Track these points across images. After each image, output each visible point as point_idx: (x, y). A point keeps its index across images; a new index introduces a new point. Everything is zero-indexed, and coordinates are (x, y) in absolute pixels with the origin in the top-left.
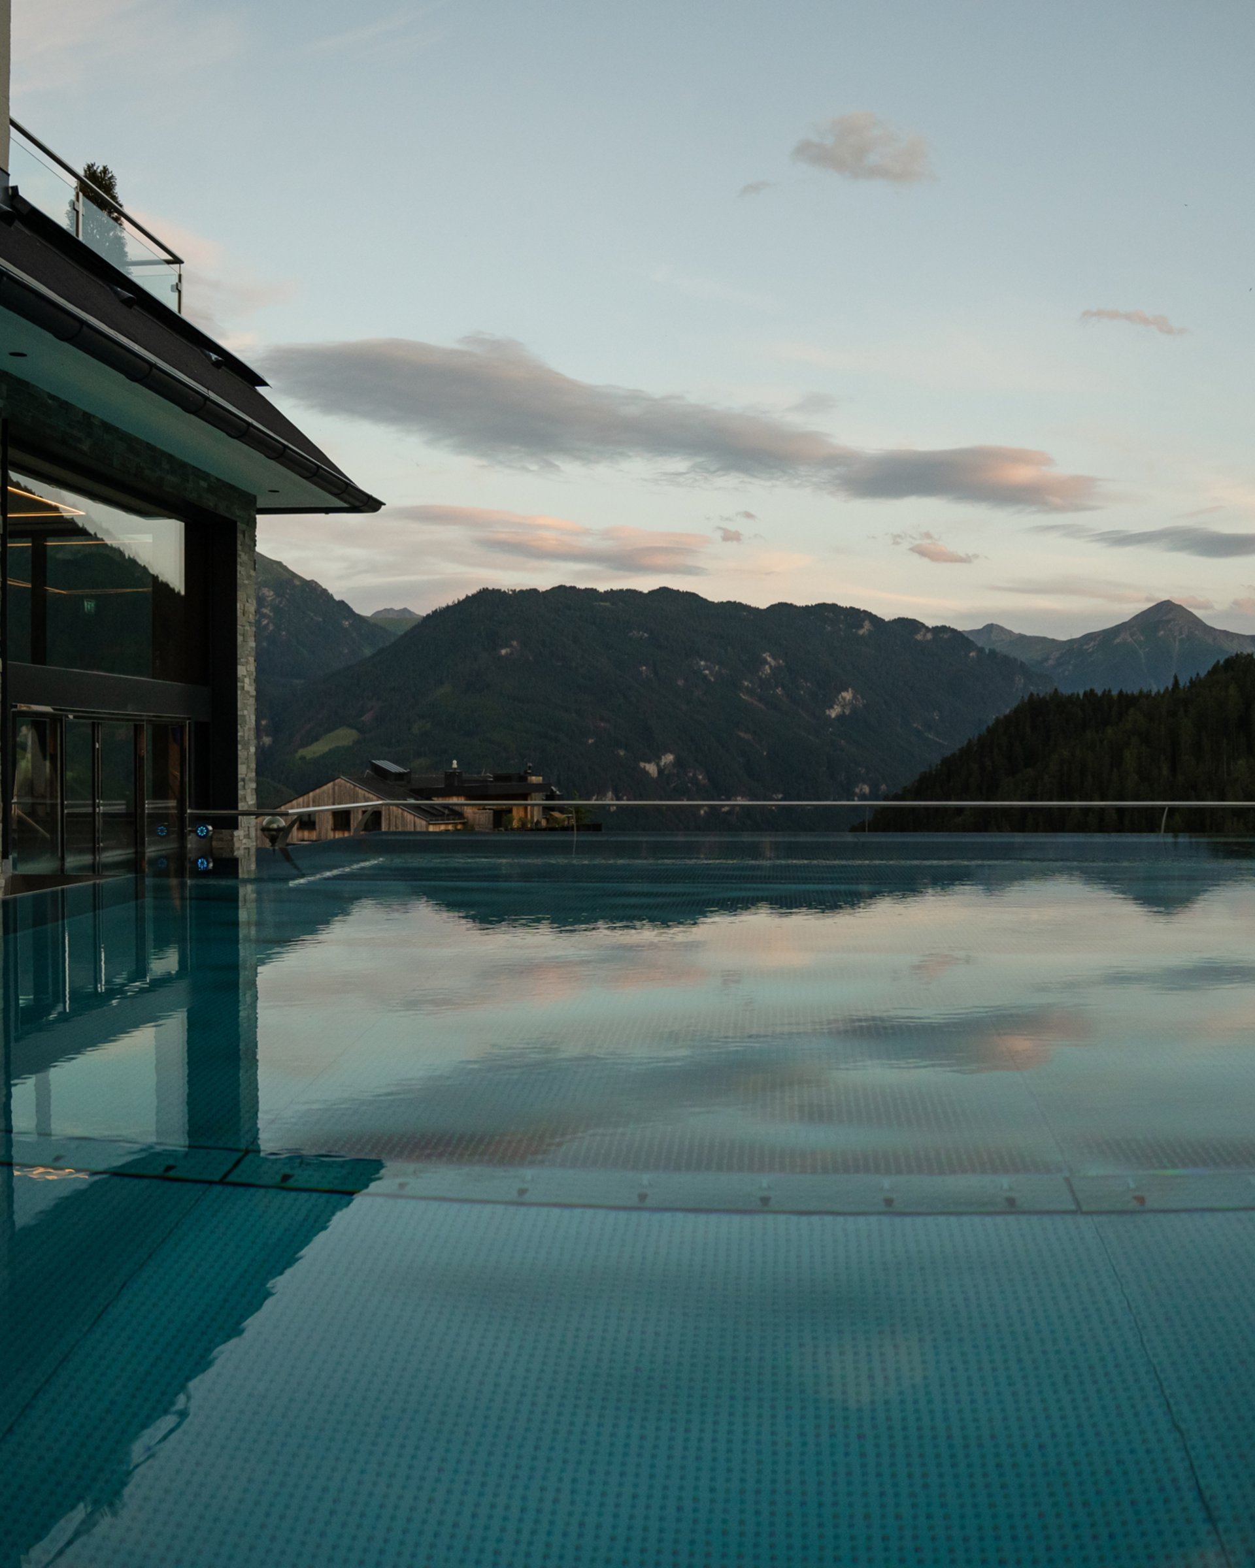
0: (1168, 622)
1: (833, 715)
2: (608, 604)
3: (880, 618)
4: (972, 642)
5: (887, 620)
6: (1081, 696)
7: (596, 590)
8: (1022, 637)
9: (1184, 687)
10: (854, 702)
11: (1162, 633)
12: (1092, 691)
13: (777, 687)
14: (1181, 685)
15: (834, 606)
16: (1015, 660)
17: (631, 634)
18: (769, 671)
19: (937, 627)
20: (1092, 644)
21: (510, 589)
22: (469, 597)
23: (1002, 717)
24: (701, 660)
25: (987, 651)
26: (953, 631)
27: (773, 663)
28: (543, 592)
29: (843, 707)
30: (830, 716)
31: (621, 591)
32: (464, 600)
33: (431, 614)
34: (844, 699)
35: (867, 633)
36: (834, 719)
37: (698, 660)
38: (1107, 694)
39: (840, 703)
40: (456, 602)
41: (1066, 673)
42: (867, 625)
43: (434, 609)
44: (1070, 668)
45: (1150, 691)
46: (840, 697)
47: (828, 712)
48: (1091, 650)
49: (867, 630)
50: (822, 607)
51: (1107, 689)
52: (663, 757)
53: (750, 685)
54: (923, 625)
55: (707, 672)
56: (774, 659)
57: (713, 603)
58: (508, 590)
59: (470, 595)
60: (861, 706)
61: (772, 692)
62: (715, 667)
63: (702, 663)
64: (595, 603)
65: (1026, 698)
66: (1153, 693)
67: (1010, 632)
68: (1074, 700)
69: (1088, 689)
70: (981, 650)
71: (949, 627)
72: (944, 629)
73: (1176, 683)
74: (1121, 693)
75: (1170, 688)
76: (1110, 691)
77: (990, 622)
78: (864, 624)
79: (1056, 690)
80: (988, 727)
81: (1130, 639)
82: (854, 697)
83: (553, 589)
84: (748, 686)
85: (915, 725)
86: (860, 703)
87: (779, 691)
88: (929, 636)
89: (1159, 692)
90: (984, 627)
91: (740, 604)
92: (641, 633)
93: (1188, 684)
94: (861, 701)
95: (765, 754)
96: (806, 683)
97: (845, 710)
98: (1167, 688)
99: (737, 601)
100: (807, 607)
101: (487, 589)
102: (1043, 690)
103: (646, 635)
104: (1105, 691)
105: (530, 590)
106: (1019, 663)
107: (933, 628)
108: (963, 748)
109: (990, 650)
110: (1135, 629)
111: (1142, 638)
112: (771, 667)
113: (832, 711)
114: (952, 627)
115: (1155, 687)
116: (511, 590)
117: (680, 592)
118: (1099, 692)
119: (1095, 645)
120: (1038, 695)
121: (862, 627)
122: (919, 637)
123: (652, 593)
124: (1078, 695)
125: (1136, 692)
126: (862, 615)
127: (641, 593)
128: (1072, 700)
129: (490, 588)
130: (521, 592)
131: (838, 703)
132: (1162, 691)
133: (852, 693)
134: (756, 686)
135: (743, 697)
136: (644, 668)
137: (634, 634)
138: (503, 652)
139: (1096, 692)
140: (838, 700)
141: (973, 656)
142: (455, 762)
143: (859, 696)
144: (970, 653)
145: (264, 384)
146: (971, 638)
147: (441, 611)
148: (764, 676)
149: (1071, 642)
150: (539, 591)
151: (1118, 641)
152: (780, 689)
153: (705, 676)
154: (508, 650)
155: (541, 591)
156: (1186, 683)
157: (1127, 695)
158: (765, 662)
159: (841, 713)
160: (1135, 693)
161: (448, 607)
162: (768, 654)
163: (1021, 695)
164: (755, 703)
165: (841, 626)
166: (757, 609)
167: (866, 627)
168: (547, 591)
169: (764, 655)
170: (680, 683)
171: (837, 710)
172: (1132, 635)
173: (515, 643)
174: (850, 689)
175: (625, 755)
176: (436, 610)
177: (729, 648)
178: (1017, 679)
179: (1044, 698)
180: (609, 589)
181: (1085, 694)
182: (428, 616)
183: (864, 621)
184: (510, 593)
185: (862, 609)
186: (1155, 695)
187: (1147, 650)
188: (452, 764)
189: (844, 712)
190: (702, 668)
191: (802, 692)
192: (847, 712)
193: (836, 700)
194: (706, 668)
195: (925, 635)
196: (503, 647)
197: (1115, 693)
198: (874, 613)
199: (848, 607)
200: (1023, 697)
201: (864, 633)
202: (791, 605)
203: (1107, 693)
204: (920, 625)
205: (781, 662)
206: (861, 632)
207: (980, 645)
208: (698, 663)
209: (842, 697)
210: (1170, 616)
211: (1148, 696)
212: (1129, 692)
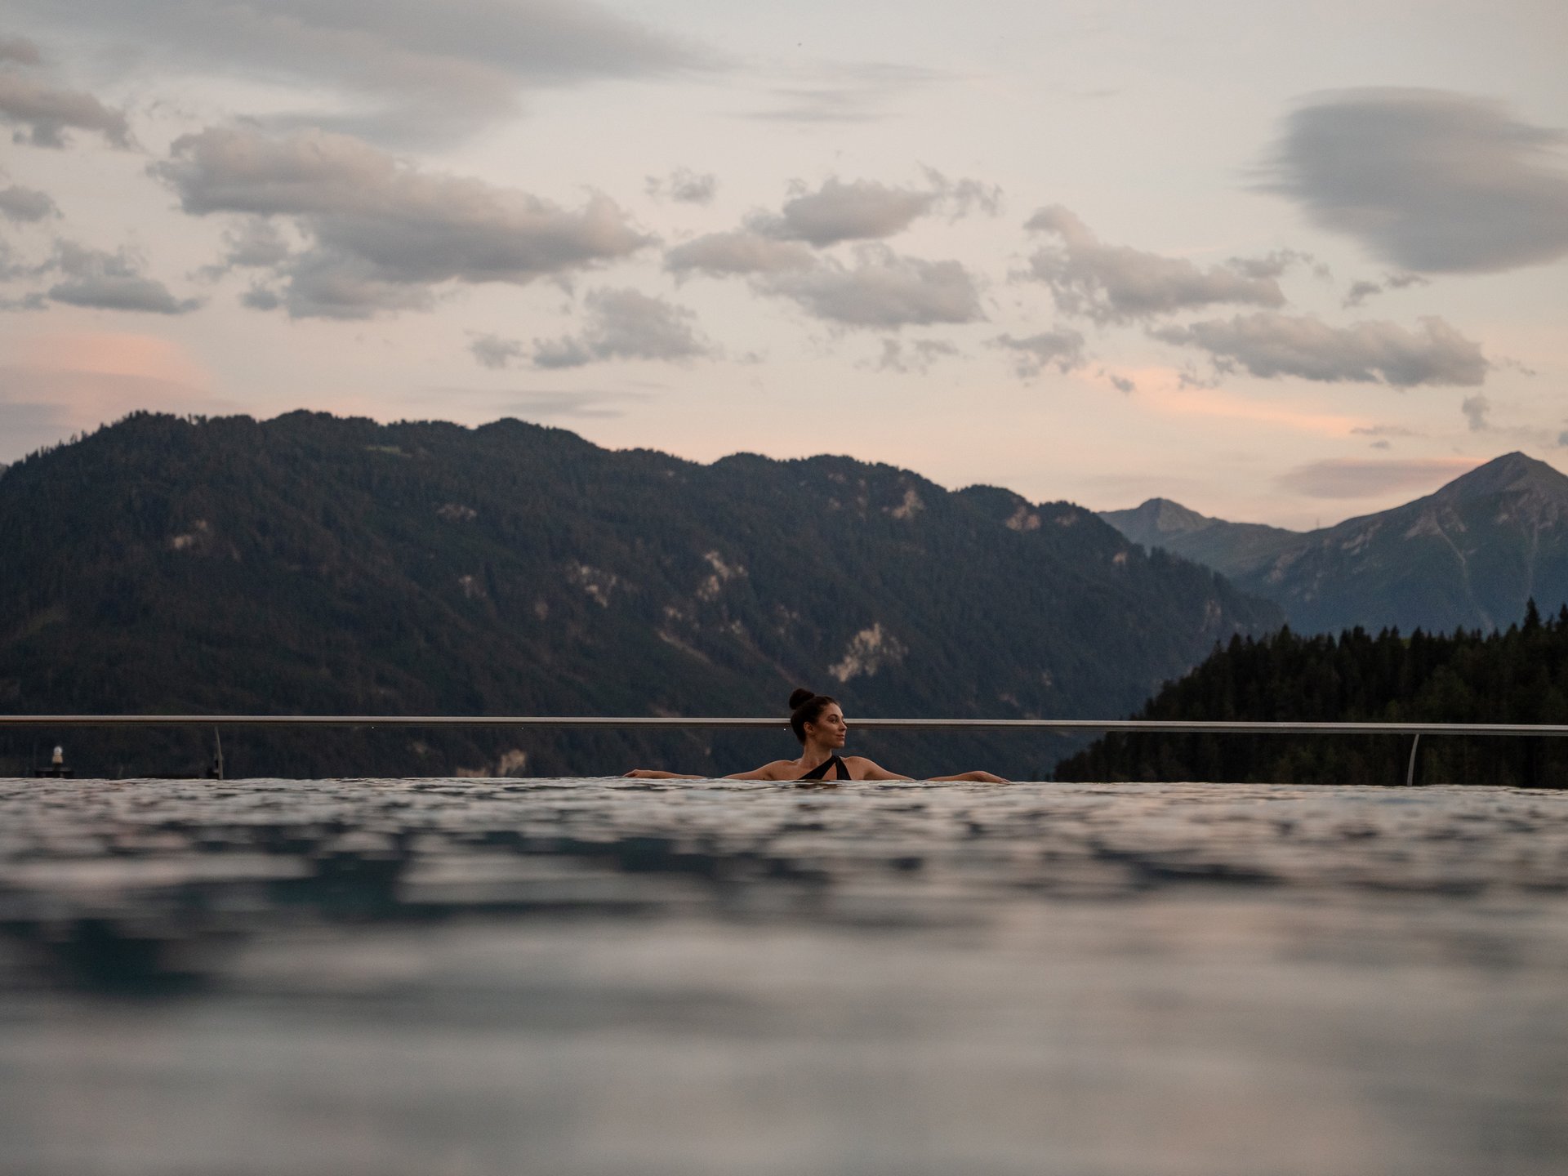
0: (1517, 495)
1: (844, 677)
2: (395, 450)
3: (937, 486)
4: (1118, 533)
5: (950, 489)
6: (1337, 641)
7: (371, 420)
8: (1218, 525)
9: (1549, 623)
10: (885, 650)
11: (1504, 517)
12: (1359, 630)
13: (732, 619)
14: (1544, 619)
15: (846, 461)
16: (1204, 569)
17: (442, 511)
18: (717, 588)
19: (1049, 504)
20: (1360, 539)
21: (193, 414)
22: (107, 428)
23: (1176, 681)
24: (582, 565)
25: (1148, 553)
26: (1082, 512)
27: (725, 572)
28: (263, 424)
29: (864, 660)
30: (836, 678)
31: (423, 424)
32: (94, 436)
33: (24, 461)
34: (864, 643)
35: (910, 515)
36: (846, 683)
37: (577, 563)
38: (1389, 638)
39: (856, 653)
40: (79, 438)
41: (1308, 597)
42: (911, 497)
43: (31, 452)
44: (1315, 586)
45: (1479, 632)
46: (856, 641)
47: (832, 670)
48: (1357, 551)
49: (911, 509)
50: (824, 462)
52: (504, 758)
53: (679, 616)
54: (1021, 500)
55: (594, 588)
56: (727, 563)
57: (607, 451)
58: (190, 416)
59: (109, 424)
60: (899, 657)
61: (722, 630)
62: (610, 578)
63: (585, 570)
64: (370, 448)
65: (1225, 645)
66: (1484, 637)
67: (1194, 516)
68: (1323, 649)
69: (1351, 628)
70: (1136, 550)
71: (1074, 505)
72: (1063, 508)
73: (1533, 616)
74: (1417, 634)
75: (1520, 627)
76: (1395, 631)
77: (1155, 496)
78: (906, 496)
79: (1285, 628)
80: (1150, 701)
81: (1438, 530)
82: (885, 640)
83: (284, 417)
84: (675, 618)
85: (1005, 697)
86: (897, 653)
87: (737, 627)
88: (1034, 522)
89: (1496, 634)
90: (1143, 506)
91: (661, 455)
92: (462, 509)
93: (1557, 619)
94: (899, 650)
95: (708, 752)
96: (790, 614)
97: (867, 668)
98: (1514, 626)
99: (656, 450)
100: (793, 461)
101: (145, 413)
102: (1260, 630)
103: (472, 513)
104: (1385, 631)
105: (237, 417)
106: (1212, 575)
107: (1041, 505)
108: (1099, 742)
109: (1154, 549)
110: (1448, 509)
111: (1463, 528)
112: (721, 581)
113: (840, 667)
114: (1078, 504)
115: (1488, 625)
116: (197, 417)
117: (542, 429)
118: (1374, 634)
119: (1364, 543)
120: (1249, 638)
121: (901, 503)
122: (1013, 523)
123: (484, 429)
124: (1331, 638)
125: (1449, 634)
126: (902, 479)
127: (462, 429)
128: (1318, 648)
129: (152, 411)
130: (217, 420)
131: (852, 652)
132: (1503, 633)
133: (881, 632)
134: (691, 618)
135: (666, 639)
136: (468, 579)
137: (450, 510)
138: (179, 542)
139: (1366, 632)
140: (853, 647)
141: (1120, 562)
142: (59, 750)
143: (893, 639)
144: (1114, 555)
146: (1117, 527)
147: (45, 455)
148: (706, 598)
149: (1318, 534)
150: (254, 421)
151: (1412, 533)
152: (738, 623)
153: (591, 597)
154: (189, 539)
155: (257, 421)
156: (1552, 616)
157: (1430, 640)
158: (709, 569)
159: (859, 673)
160: (1447, 636)
161: (61, 449)
162: (716, 554)
163: (1215, 638)
164: (690, 651)
165: (860, 500)
166: (694, 466)
167: (908, 503)
168: (271, 421)
169: (708, 557)
170: (541, 609)
171: (850, 667)
172: (1440, 522)
173: (203, 525)
174: (877, 626)
175: (426, 752)
176: (36, 454)
177: (639, 542)
178: (1208, 608)
179: (1261, 644)
180: (399, 421)
181: (1345, 637)
182: (18, 465)
183: (904, 491)
184: (194, 422)
185: (901, 468)
186: (1489, 638)
187: (1472, 552)
188: (52, 754)
189: (864, 672)
190: (585, 581)
191: (782, 631)
192: (871, 670)
193: (850, 647)
194: (593, 580)
195: (1024, 520)
196: (176, 533)
197: (1405, 635)
198: (925, 475)
199: (874, 462)
200: (1218, 642)
201: (905, 515)
202: (762, 457)
203: (1389, 635)
204: (1015, 500)
205: (741, 569)
206: (899, 513)
207: (1134, 540)
208: (575, 569)
209: (861, 641)
210: (1521, 484)
211: (1475, 640)
212: (1435, 635)
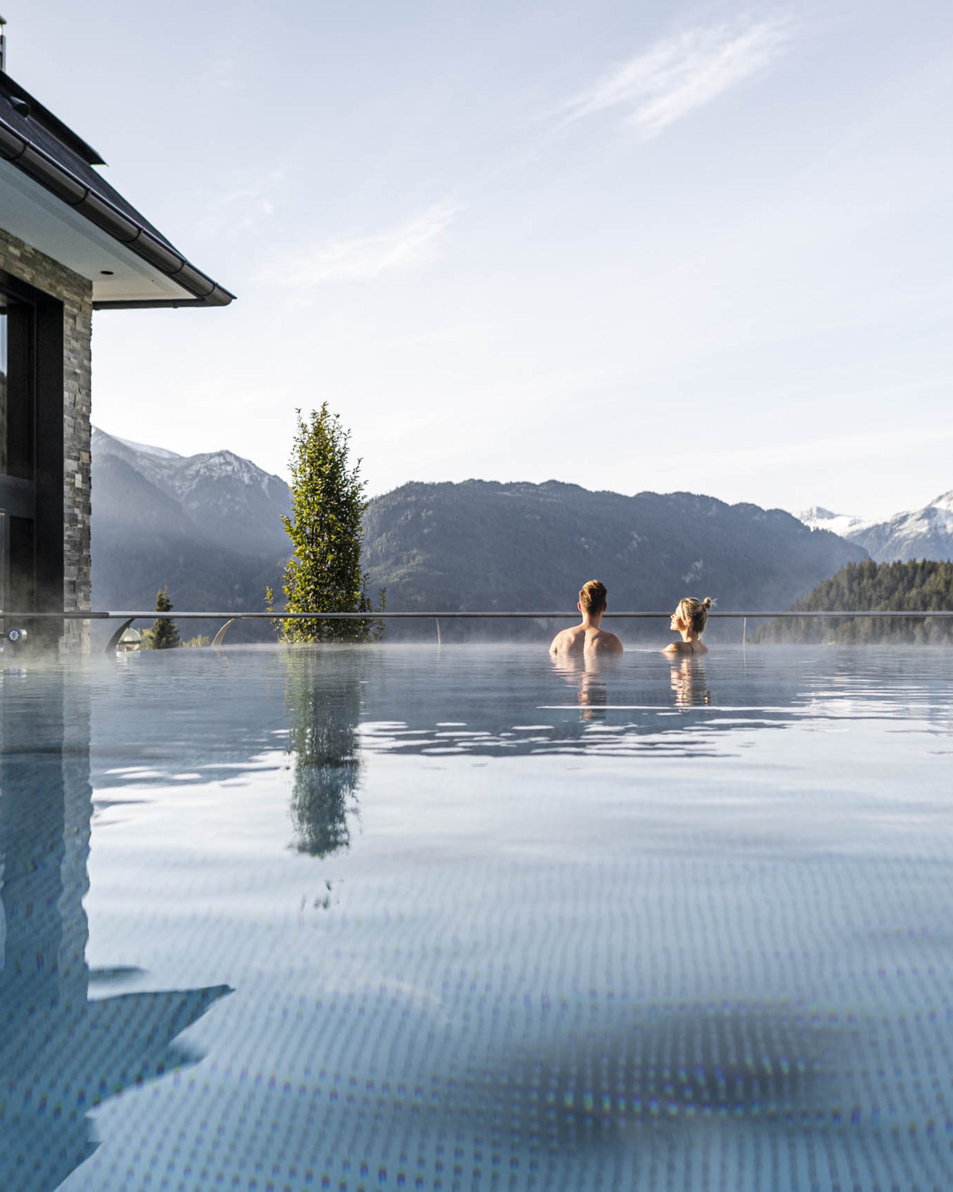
1: (688, 580)
2: (508, 493)
3: (725, 504)
4: (800, 522)
5: (730, 504)
7: (498, 482)
10: (704, 570)
12: (900, 562)
15: (689, 494)
17: (526, 517)
18: (636, 545)
19: (771, 510)
22: (399, 488)
24: (581, 537)
26: (784, 513)
27: (639, 539)
28: (457, 485)
29: (696, 573)
30: (685, 581)
31: (518, 483)
32: (394, 491)
34: (696, 567)
35: (714, 515)
36: (688, 583)
37: (579, 537)
39: (693, 571)
42: (715, 508)
46: (693, 566)
47: (683, 578)
49: (714, 513)
50: (679, 495)
51: (912, 560)
53: (621, 557)
54: (759, 508)
55: (587, 546)
56: (640, 536)
57: (591, 492)
58: (429, 483)
60: (710, 572)
62: (593, 542)
63: (583, 539)
64: (499, 493)
65: (845, 566)
70: (806, 529)
71: (781, 510)
72: (776, 512)
74: (925, 561)
78: (712, 507)
82: (704, 566)
83: (465, 482)
86: (708, 570)
88: (765, 517)
91: (613, 493)
92: (534, 516)
94: (710, 569)
96: (666, 555)
97: (697, 577)
99: (610, 491)
100: (666, 494)
101: (413, 482)
103: (538, 517)
105: (447, 482)
106: (838, 537)
107: (768, 510)
109: (815, 528)
112: (637, 543)
113: (686, 577)
114: (784, 510)
116: (432, 483)
117: (565, 484)
121: (711, 510)
122: (756, 518)
123: (542, 485)
126: (711, 500)
127: (534, 485)
129: (415, 481)
130: (440, 484)
131: (691, 571)
133: (703, 563)
134: (626, 558)
136: (537, 543)
137: (529, 516)
138: (426, 531)
140: (691, 569)
141: (800, 533)
143: (708, 565)
144: (798, 530)
145: (100, 162)
148: (632, 550)
150: (453, 484)
153: (585, 550)
155: (455, 484)
158: (633, 538)
159: (694, 578)
162: (635, 532)
163: (840, 563)
165: (694, 509)
166: (626, 497)
167: (713, 510)
168: (460, 484)
169: (632, 533)
171: (690, 576)
173: (435, 524)
174: (701, 560)
177: (604, 528)
178: (838, 551)
180: (509, 482)
181: (894, 564)
185: (710, 496)
190: (583, 544)
191: (662, 562)
192: (699, 578)
194: (587, 543)
195: (761, 516)
198: (720, 499)
199: (700, 494)
200: (842, 565)
202: (654, 493)
204: (757, 509)
205: (645, 538)
206: (710, 514)
208: (579, 539)
209: (695, 566)
